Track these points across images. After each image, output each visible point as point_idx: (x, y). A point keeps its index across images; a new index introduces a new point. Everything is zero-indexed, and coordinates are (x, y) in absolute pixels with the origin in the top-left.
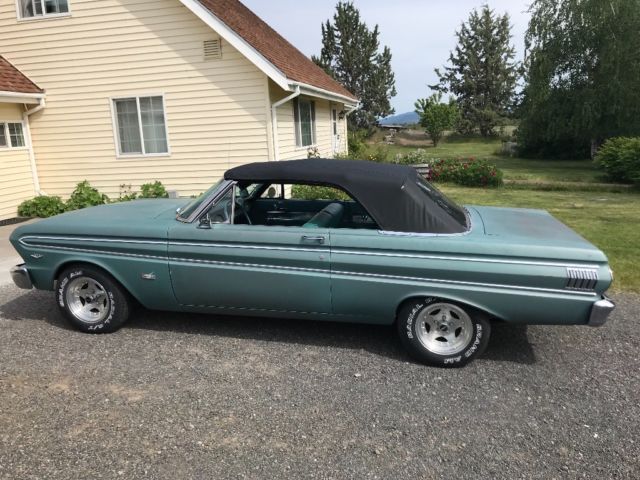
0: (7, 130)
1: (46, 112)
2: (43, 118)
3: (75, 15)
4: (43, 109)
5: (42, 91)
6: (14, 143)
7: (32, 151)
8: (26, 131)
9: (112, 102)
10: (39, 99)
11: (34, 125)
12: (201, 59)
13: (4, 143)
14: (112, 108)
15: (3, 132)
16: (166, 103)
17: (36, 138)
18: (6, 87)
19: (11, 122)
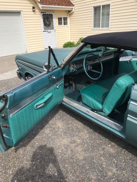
0: (63, 20)
2: (73, 15)
4: (73, 12)
5: (73, 5)
6: (64, 24)
7: (69, 27)
8: (68, 20)
9: (93, 8)
10: (72, 8)
11: (71, 18)
13: (61, 24)
14: (93, 10)
15: (61, 20)
16: (111, 7)
17: (71, 22)
18: (62, 5)
19: (64, 17)
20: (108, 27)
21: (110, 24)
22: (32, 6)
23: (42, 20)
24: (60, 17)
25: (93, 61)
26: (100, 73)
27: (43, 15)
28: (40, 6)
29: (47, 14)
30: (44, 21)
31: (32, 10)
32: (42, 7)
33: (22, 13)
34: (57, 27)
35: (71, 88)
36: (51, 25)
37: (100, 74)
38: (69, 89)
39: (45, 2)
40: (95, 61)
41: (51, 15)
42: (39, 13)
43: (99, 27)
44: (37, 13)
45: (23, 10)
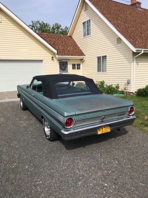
0: (76, 66)
1: (85, 61)
2: (85, 62)
3: (92, 35)
4: (84, 60)
5: (85, 55)
6: (77, 69)
7: (82, 71)
8: (81, 66)
9: (96, 58)
10: (84, 58)
11: (83, 64)
12: (116, 44)
13: (75, 69)
14: (96, 59)
15: (75, 66)
16: (107, 58)
17: (83, 68)
18: (75, 55)
19: (77, 63)
20: (106, 72)
21: (107, 69)
22: (52, 56)
23: (59, 65)
24: (74, 63)
27: (60, 62)
28: (57, 56)
29: (63, 62)
30: (60, 66)
31: (51, 59)
32: (58, 57)
33: (43, 61)
34: (71, 71)
36: (66, 69)
39: (61, 54)
41: (67, 62)
42: (57, 61)
43: (101, 71)
44: (55, 61)
45: (45, 59)
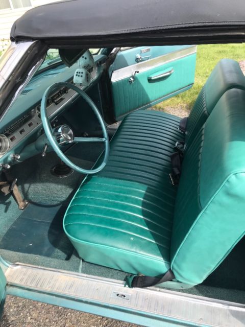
25: (57, 104)
26: (104, 139)
35: (10, 203)
37: (104, 143)
38: (6, 211)
40: (62, 99)
